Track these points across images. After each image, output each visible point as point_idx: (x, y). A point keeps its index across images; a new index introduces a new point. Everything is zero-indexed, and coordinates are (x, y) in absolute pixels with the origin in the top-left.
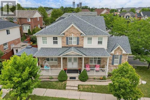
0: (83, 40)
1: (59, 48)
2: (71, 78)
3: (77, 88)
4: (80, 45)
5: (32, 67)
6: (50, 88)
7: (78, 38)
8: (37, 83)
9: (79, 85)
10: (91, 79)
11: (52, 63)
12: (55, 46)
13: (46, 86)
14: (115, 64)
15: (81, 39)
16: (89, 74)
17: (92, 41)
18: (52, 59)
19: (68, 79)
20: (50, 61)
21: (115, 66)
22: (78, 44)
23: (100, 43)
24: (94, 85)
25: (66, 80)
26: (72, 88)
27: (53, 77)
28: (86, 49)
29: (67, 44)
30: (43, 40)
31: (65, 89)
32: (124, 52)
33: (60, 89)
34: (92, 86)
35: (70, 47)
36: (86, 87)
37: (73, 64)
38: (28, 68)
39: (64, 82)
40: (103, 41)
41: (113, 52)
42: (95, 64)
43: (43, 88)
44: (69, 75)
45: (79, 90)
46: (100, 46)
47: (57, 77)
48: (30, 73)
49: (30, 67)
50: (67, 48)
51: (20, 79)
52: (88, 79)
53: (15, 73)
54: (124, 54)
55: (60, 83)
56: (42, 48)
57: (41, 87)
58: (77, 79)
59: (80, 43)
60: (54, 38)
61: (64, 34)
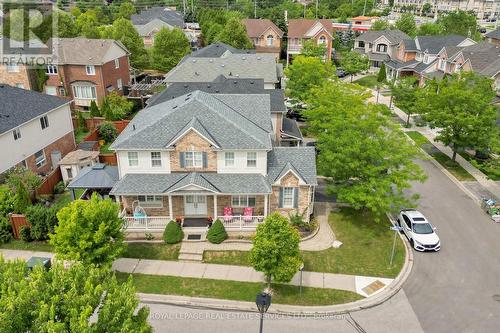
0: (215, 157)
1: (164, 175)
2: (191, 237)
3: (200, 258)
4: (209, 169)
5: (110, 222)
6: (146, 258)
7: (205, 155)
8: (121, 249)
9: (205, 252)
10: (232, 238)
11: (150, 205)
12: (157, 170)
13: (138, 253)
14: (285, 206)
15: (211, 156)
16: (229, 228)
17: (235, 159)
18: (151, 198)
19: (185, 239)
20: (147, 202)
21: (287, 210)
22: (205, 165)
23: (251, 163)
24: (236, 251)
25: (180, 241)
26: (191, 257)
27: (154, 235)
28: (222, 177)
29: (182, 166)
30: (129, 157)
31: (176, 258)
32: (301, 182)
33: (166, 259)
34: (230, 252)
35: (188, 172)
36: (219, 254)
37: (196, 206)
38: (103, 223)
39: (175, 246)
40: (257, 159)
41: (278, 183)
42: (243, 206)
43: (133, 257)
44: (188, 231)
45: (205, 260)
46: (252, 170)
47: (161, 235)
48: (108, 233)
49: (107, 221)
50: (182, 175)
51: (91, 243)
52: (226, 237)
53: (81, 234)
54: (302, 187)
55: (168, 248)
56: (128, 175)
57: (128, 257)
58: (203, 238)
59: (209, 163)
60: (152, 153)
61: (174, 146)
